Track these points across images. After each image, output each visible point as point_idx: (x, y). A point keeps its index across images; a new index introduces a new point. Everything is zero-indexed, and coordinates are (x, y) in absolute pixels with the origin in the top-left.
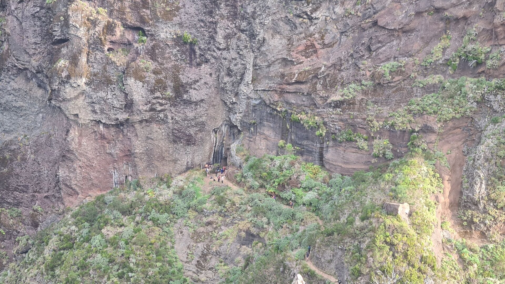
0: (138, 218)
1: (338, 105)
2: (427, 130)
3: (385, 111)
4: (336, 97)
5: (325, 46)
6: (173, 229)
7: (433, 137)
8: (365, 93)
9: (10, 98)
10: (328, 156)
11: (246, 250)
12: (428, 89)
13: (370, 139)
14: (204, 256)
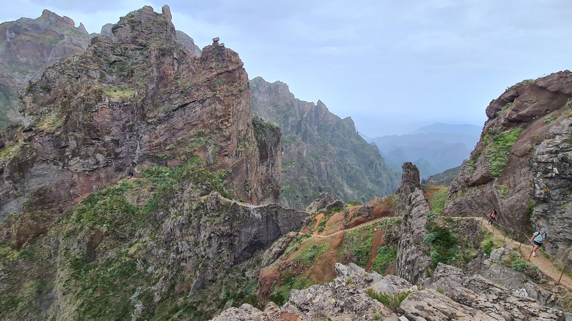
0: (111, 195)
1: (169, 150)
2: (195, 151)
3: (182, 149)
4: (168, 148)
5: (161, 136)
6: (124, 195)
7: (197, 152)
8: (176, 145)
9: (40, 172)
10: (169, 163)
11: (152, 193)
12: (192, 142)
13: (180, 156)
14: (138, 199)
